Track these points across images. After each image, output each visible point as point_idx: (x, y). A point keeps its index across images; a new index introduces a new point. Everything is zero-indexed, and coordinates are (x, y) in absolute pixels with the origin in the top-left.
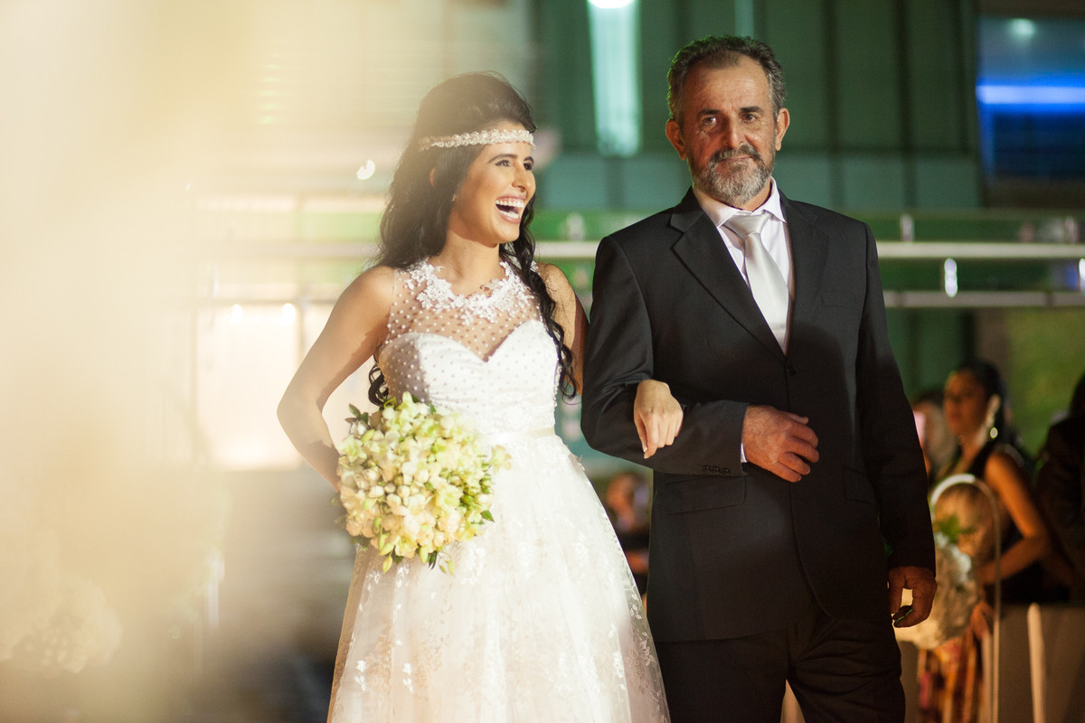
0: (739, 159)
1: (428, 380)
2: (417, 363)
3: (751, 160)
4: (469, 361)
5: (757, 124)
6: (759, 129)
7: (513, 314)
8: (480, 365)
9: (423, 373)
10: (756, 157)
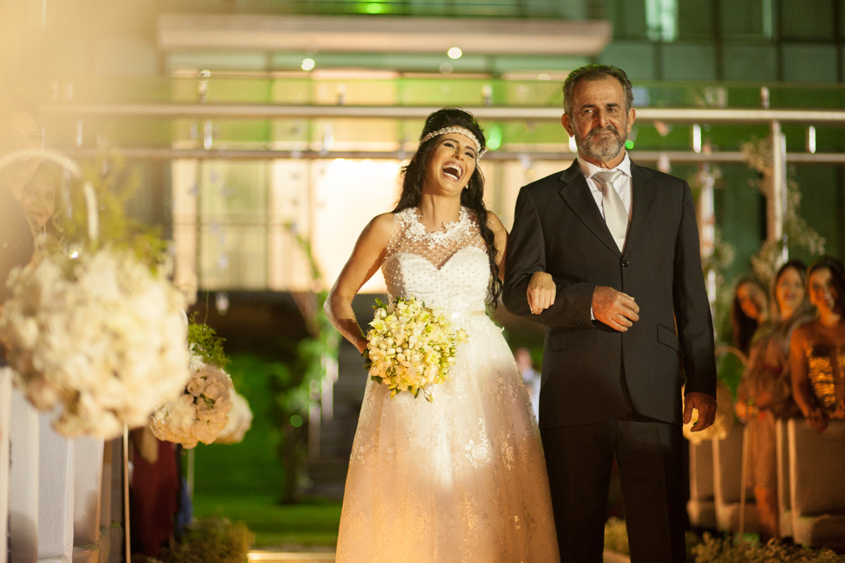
0: (605, 133)
1: (405, 280)
2: (399, 270)
3: (613, 135)
4: (429, 269)
5: (616, 114)
6: (618, 116)
7: (459, 242)
8: (435, 272)
9: (402, 276)
10: (616, 133)
